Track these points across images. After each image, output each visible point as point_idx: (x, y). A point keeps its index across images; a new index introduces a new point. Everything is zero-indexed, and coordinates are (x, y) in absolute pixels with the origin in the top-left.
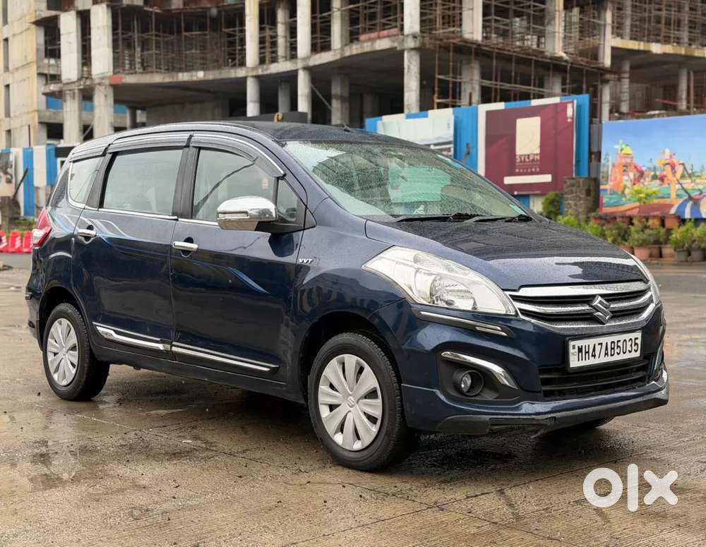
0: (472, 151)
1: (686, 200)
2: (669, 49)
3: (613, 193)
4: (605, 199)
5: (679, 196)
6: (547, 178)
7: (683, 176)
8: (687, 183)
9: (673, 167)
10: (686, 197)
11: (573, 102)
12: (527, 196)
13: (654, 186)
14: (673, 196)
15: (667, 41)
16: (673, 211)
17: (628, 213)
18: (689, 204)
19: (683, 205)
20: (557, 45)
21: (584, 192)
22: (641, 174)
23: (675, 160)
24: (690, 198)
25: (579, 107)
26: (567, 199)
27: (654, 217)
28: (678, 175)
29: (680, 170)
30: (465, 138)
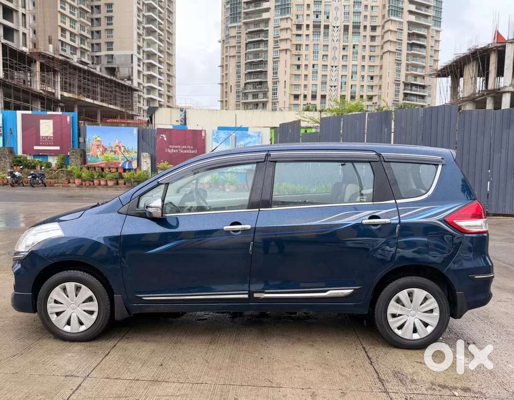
0: (14, 133)
1: (126, 161)
2: (71, 95)
3: (92, 156)
4: (89, 159)
5: (122, 159)
6: (58, 148)
7: (124, 152)
8: (126, 155)
9: (120, 148)
10: (126, 160)
11: (70, 115)
12: (47, 155)
13: (112, 155)
14: (120, 159)
15: (70, 92)
16: (120, 165)
17: (101, 165)
18: (127, 163)
19: (125, 163)
20: (37, 87)
21: (79, 156)
22: (106, 149)
23: (121, 145)
24: (128, 160)
25: (73, 117)
26: (71, 158)
27: (113, 168)
28: (122, 151)
29: (123, 149)
30: (9, 126)
